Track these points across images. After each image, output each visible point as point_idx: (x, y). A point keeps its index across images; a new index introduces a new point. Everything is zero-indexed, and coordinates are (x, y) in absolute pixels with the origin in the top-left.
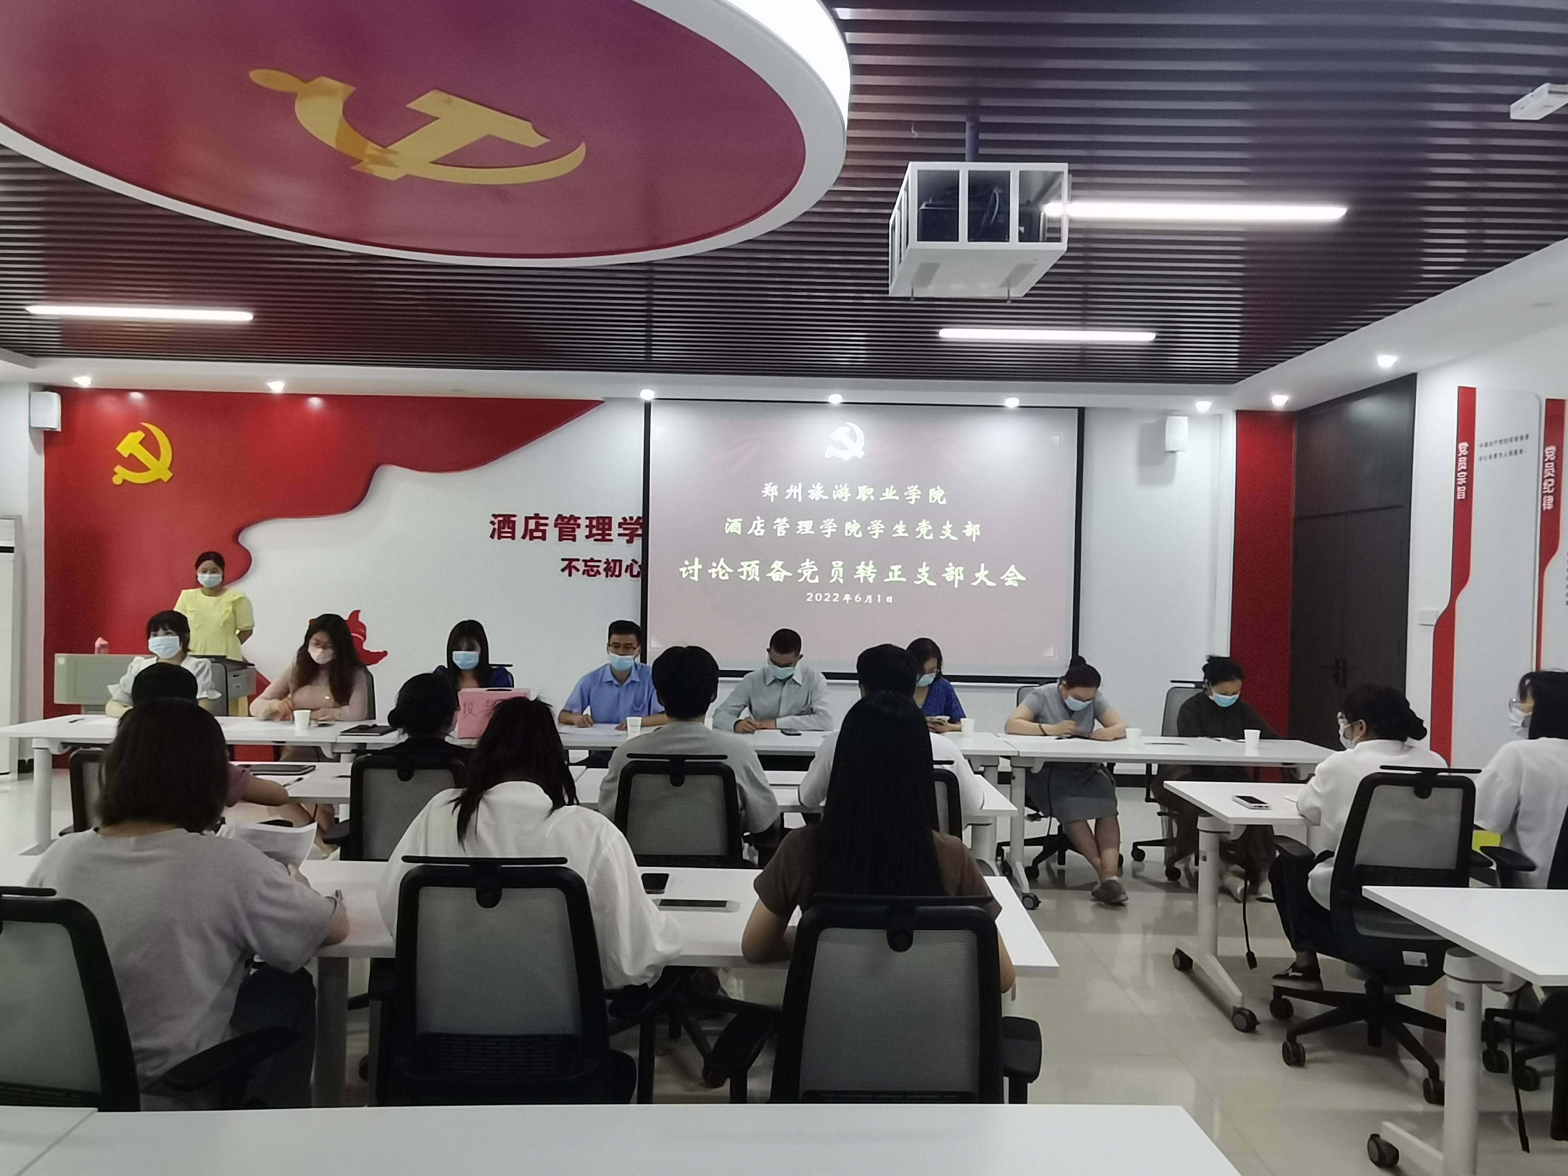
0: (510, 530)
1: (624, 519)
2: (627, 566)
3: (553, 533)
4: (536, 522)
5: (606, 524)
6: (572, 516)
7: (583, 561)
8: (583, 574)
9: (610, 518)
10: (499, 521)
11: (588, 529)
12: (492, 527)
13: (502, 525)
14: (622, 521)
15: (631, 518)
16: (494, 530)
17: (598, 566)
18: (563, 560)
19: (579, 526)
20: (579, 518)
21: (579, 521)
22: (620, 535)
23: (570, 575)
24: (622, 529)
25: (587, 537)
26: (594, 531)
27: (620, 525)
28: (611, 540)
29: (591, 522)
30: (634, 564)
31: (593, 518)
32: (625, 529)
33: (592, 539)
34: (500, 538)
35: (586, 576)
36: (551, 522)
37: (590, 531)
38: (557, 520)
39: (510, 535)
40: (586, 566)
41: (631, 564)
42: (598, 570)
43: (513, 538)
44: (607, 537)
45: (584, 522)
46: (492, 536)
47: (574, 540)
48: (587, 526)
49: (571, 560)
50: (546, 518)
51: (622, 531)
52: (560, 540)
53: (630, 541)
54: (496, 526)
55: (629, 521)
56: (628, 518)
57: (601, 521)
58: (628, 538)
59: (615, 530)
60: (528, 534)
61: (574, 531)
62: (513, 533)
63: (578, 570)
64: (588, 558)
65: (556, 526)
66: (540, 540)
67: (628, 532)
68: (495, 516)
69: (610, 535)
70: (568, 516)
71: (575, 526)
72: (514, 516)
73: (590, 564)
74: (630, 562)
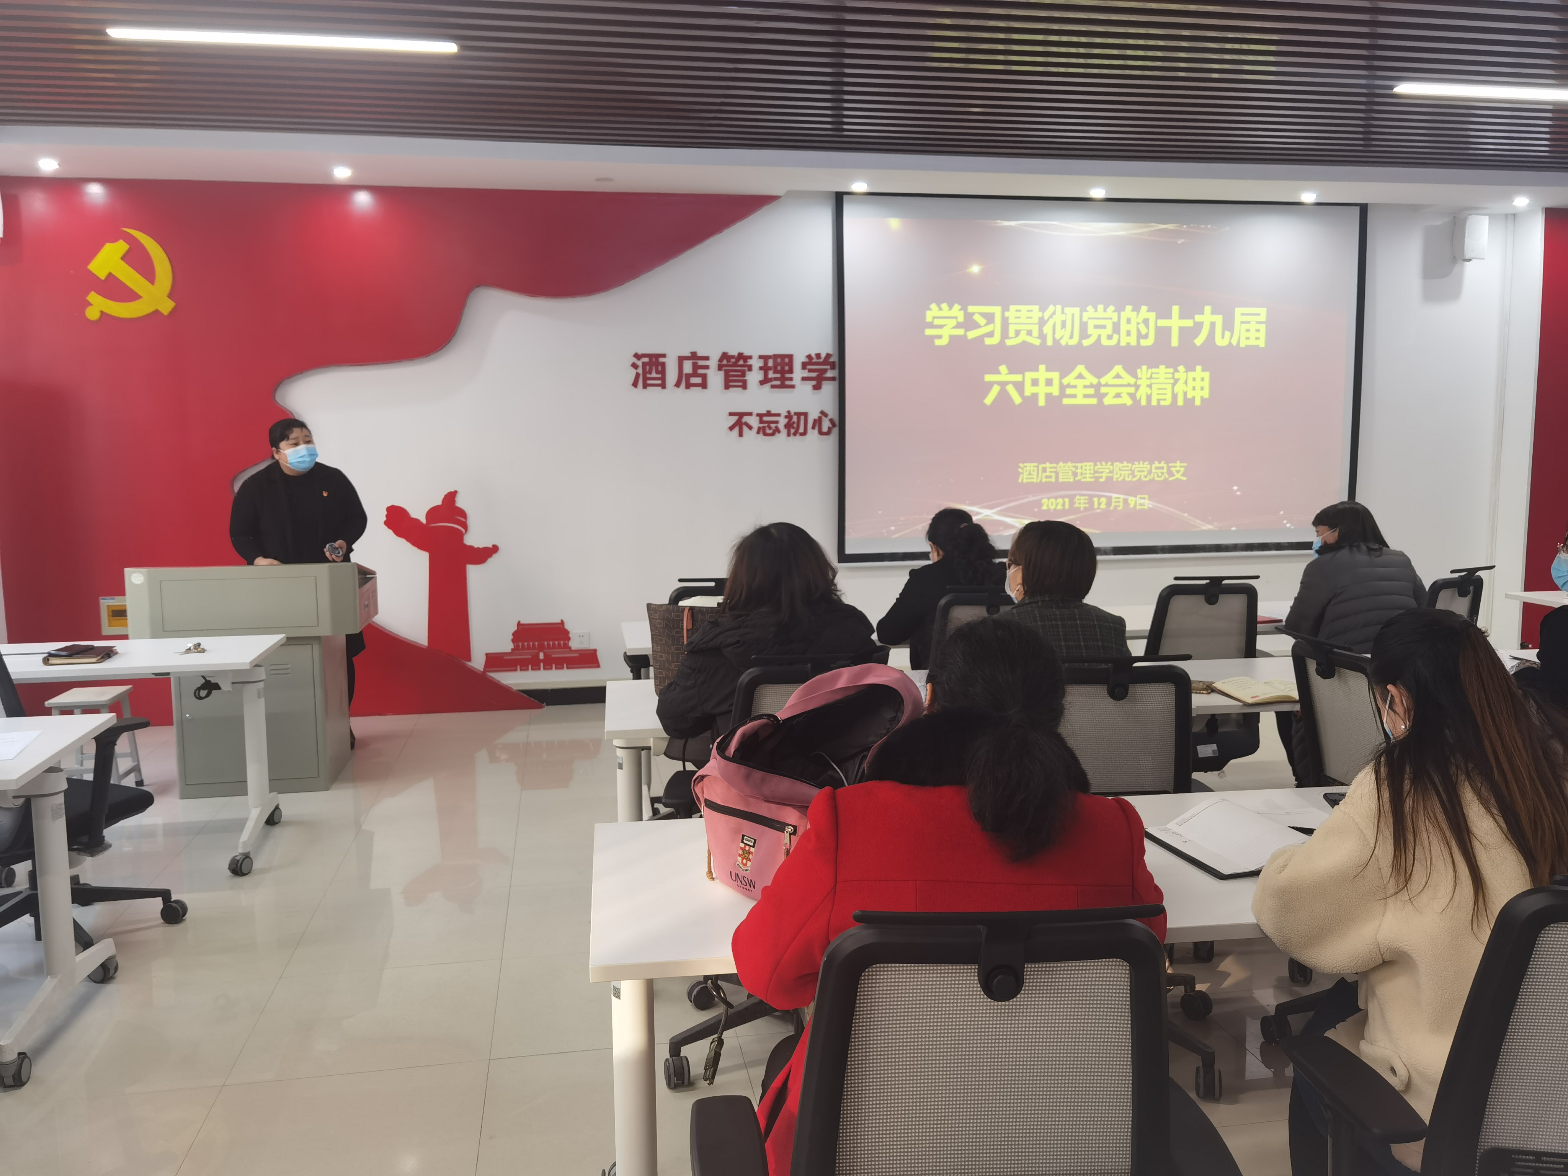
0: (659, 376)
1: (809, 357)
2: (815, 421)
3: (716, 378)
4: (693, 363)
5: (787, 364)
6: (740, 356)
7: (758, 415)
8: (758, 432)
9: (790, 357)
10: (643, 363)
11: (762, 372)
12: (633, 372)
13: (648, 368)
14: (807, 360)
15: (818, 356)
16: (637, 375)
17: (777, 422)
18: (731, 414)
19: (750, 368)
20: (750, 357)
21: (750, 362)
22: (804, 379)
23: (741, 434)
24: (807, 371)
25: (762, 383)
26: (771, 375)
27: (804, 366)
28: (793, 387)
29: (766, 363)
30: (824, 418)
31: (769, 357)
32: (810, 371)
33: (768, 386)
34: (645, 386)
35: (761, 436)
36: (713, 363)
37: (766, 375)
38: (721, 360)
39: (659, 382)
40: (761, 422)
41: (820, 418)
42: (776, 427)
43: (663, 386)
44: (788, 383)
45: (756, 363)
46: (635, 384)
47: (744, 386)
48: (761, 368)
49: (741, 415)
50: (707, 358)
51: (806, 374)
52: (727, 387)
53: (817, 387)
54: (640, 370)
55: (815, 360)
56: (813, 356)
57: (779, 360)
58: (814, 383)
59: (798, 373)
60: (684, 381)
61: (744, 375)
62: (663, 379)
63: (750, 428)
64: (764, 412)
65: (720, 368)
66: (700, 388)
67: (814, 375)
68: (637, 356)
69: (791, 379)
70: (736, 354)
71: (746, 368)
72: (664, 356)
73: (765, 419)
74: (820, 415)
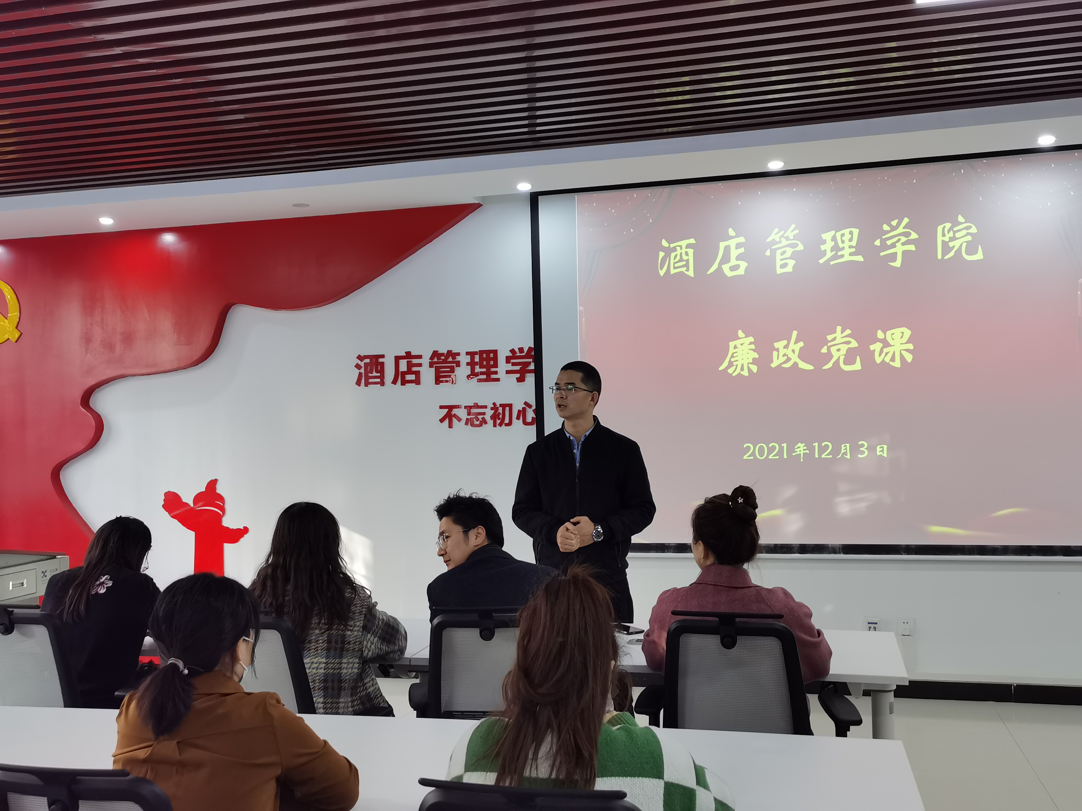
0: (379, 374)
1: (513, 351)
2: (519, 411)
3: (428, 374)
4: (407, 361)
5: (492, 359)
6: (450, 352)
7: (466, 407)
8: (466, 424)
9: (495, 352)
10: (365, 364)
11: (469, 367)
12: (357, 371)
13: (369, 368)
14: (510, 354)
15: (521, 350)
16: (360, 374)
17: (484, 414)
18: (441, 407)
19: (458, 364)
20: (458, 354)
21: (458, 358)
22: (508, 372)
23: (450, 426)
24: (510, 364)
25: (469, 377)
26: (478, 369)
27: (508, 360)
28: (498, 380)
29: (473, 358)
30: (527, 409)
31: (475, 353)
32: (514, 364)
33: (476, 379)
34: (367, 384)
35: (469, 426)
36: (425, 361)
37: (473, 370)
38: (432, 358)
39: (379, 380)
40: (469, 414)
41: (524, 409)
42: (483, 418)
43: (382, 383)
44: (493, 376)
45: (464, 359)
46: (358, 383)
47: (453, 381)
48: (468, 364)
49: (451, 408)
50: (420, 357)
51: (510, 367)
52: (438, 381)
53: (520, 380)
54: (362, 371)
55: (518, 354)
56: (517, 350)
57: (485, 356)
58: (518, 375)
59: (503, 366)
60: (401, 378)
61: (452, 370)
62: (382, 377)
63: (459, 420)
64: (471, 404)
65: (431, 365)
66: (413, 384)
67: (518, 368)
68: (360, 358)
69: (496, 373)
70: (445, 351)
71: (455, 365)
72: (383, 356)
73: (474, 411)
74: (524, 406)
